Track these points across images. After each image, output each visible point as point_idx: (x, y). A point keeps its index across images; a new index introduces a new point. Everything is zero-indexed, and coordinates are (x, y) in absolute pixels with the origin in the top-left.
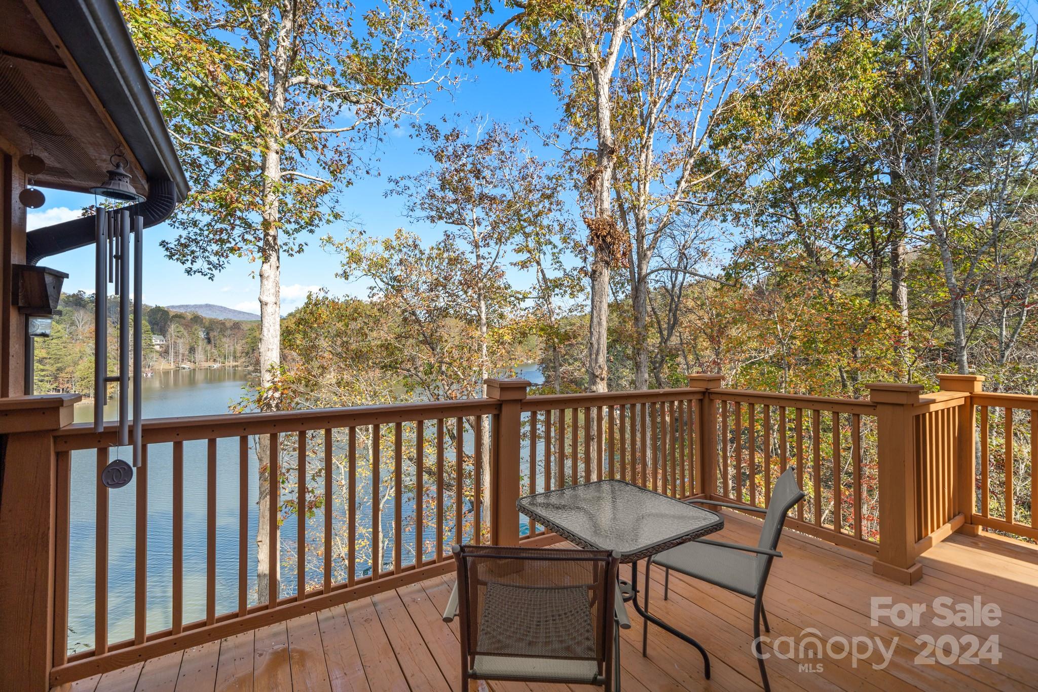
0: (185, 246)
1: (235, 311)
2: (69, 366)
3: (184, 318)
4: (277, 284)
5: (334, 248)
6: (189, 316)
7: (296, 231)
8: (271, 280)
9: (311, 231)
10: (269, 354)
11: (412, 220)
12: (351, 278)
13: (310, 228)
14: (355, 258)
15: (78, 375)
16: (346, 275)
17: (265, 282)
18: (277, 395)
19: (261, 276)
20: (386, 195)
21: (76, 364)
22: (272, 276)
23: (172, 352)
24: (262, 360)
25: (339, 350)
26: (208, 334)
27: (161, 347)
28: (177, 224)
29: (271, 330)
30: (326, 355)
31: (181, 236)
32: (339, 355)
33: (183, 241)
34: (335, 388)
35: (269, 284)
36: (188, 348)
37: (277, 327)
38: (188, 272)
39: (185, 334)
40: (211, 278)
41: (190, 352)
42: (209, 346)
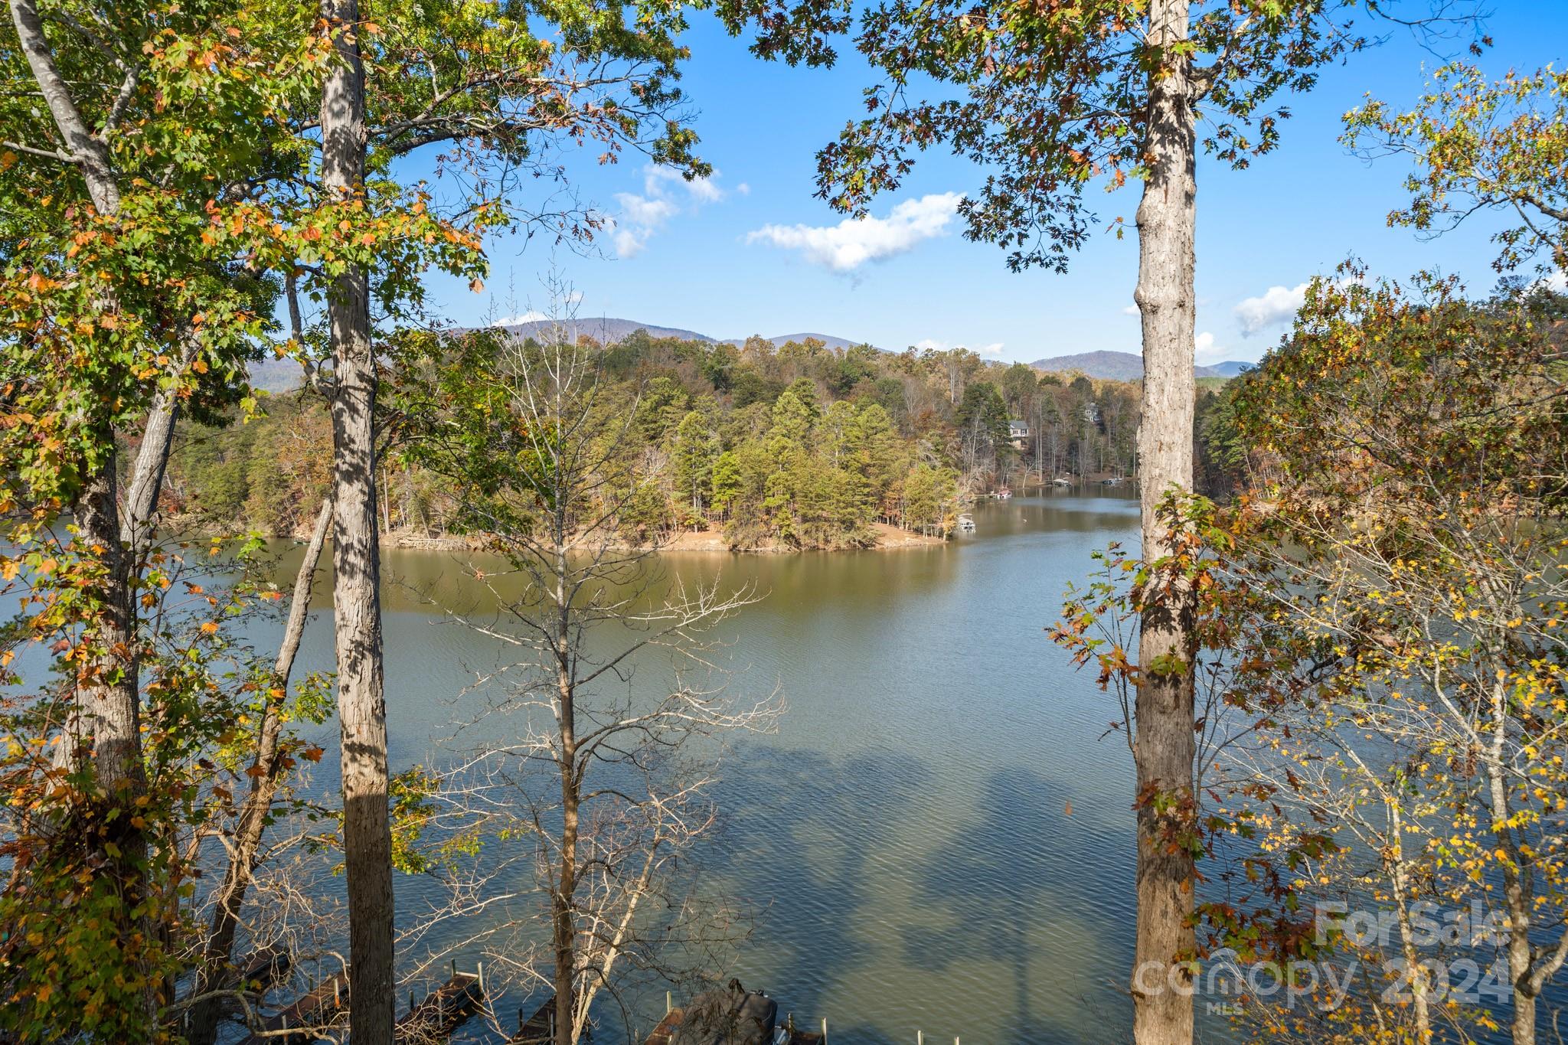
0: (1003, 202)
2: (897, 479)
3: (1059, 384)
4: (1187, 247)
5: (1384, 136)
6: (1068, 380)
8: (1168, 235)
10: (1162, 458)
12: (1439, 221)
15: (906, 494)
16: (1421, 215)
17: (1152, 243)
18: (1183, 584)
19: (1140, 226)
21: (905, 475)
22: (1171, 222)
23: (1040, 452)
25: (1396, 442)
26: (1100, 414)
27: (1023, 443)
28: (986, 154)
29: (1169, 388)
30: (1357, 457)
31: (991, 180)
32: (1390, 457)
33: (997, 190)
34: (1377, 560)
35: (1163, 249)
36: (1066, 443)
37: (1187, 378)
38: (1014, 265)
39: (1061, 415)
40: (1061, 269)
41: (1070, 453)
42: (1102, 440)
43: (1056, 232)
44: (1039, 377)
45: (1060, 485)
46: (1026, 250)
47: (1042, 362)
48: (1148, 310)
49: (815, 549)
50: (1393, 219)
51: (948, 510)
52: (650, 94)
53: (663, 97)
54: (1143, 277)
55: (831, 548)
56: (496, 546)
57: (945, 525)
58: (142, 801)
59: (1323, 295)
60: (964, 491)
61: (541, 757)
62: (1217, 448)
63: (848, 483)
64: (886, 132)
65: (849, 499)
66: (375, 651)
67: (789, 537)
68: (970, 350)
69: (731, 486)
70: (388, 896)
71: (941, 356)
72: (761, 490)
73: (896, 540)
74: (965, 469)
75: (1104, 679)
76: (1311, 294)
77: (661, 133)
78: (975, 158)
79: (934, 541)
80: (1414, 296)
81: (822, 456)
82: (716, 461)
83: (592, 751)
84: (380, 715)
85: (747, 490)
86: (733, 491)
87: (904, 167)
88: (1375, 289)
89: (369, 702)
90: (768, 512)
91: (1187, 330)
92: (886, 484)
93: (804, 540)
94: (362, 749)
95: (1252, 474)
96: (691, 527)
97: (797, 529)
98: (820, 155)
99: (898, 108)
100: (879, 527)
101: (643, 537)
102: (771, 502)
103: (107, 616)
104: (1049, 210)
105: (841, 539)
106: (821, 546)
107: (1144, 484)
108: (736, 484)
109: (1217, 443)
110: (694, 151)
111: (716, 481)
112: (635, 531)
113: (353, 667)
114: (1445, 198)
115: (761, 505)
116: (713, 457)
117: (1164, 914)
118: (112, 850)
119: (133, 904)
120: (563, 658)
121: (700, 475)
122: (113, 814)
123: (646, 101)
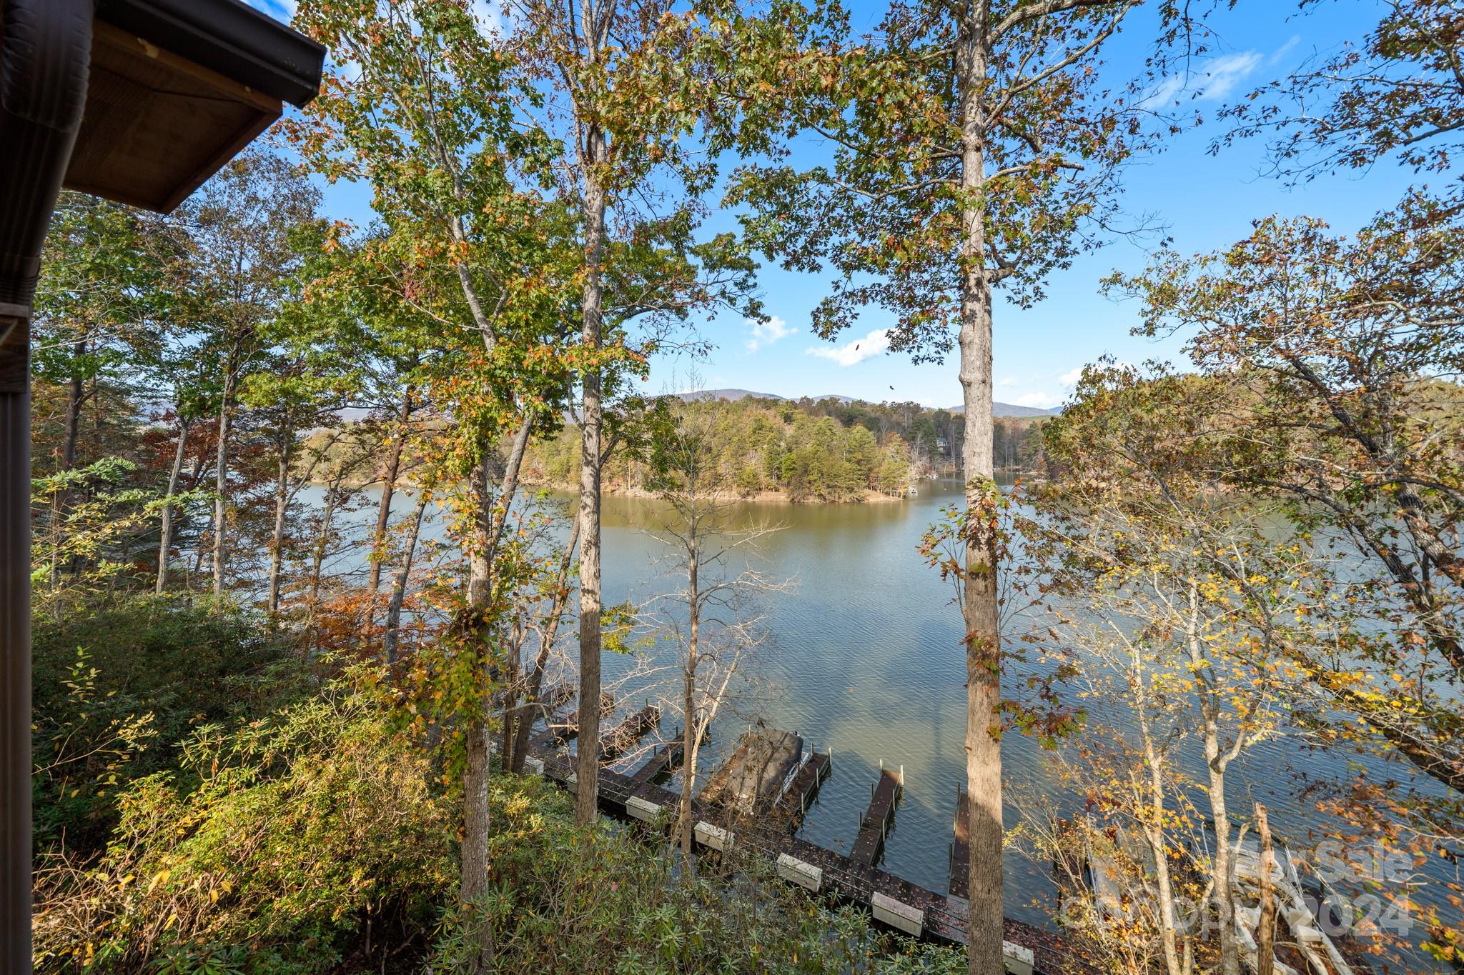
1: (1015, 407)
2: (876, 467)
4: (986, 353)
5: (1125, 289)
7: (1043, 272)
8: (976, 346)
9: (1065, 266)
10: (975, 460)
11: (1290, 179)
12: (1159, 332)
13: (1062, 261)
14: (1164, 297)
15: (881, 475)
16: (1150, 330)
17: (967, 352)
20: (1214, 149)
21: (880, 465)
22: (976, 341)
23: (953, 454)
24: (966, 468)
27: (944, 449)
29: (978, 424)
35: (974, 354)
37: (988, 419)
38: (915, 362)
40: (940, 363)
43: (937, 345)
44: (953, 416)
46: (922, 353)
47: (955, 408)
48: (966, 385)
49: (833, 501)
50: (1134, 331)
51: (903, 483)
52: (742, 285)
53: (749, 287)
54: (964, 368)
55: (842, 501)
56: (666, 497)
57: (902, 491)
58: (488, 610)
59: (1092, 373)
60: (913, 472)
61: (682, 601)
63: (851, 469)
64: (845, 300)
65: (851, 476)
66: (597, 545)
67: (820, 495)
68: (915, 402)
69: (791, 469)
70: (598, 663)
71: (900, 405)
72: (806, 472)
73: (875, 498)
74: (913, 462)
75: (945, 575)
76: (1085, 373)
77: (746, 304)
78: (893, 310)
79: (895, 499)
80: (1146, 374)
81: (837, 456)
82: (783, 458)
83: (706, 598)
84: (597, 576)
85: (799, 472)
86: (792, 472)
87: (854, 317)
88: (1122, 370)
89: (593, 570)
90: (810, 482)
91: (988, 394)
92: (870, 470)
93: (828, 497)
94: (588, 591)
96: (771, 489)
97: (824, 491)
98: (813, 313)
99: (849, 288)
100: (867, 491)
101: (748, 494)
102: (811, 478)
103: (478, 524)
104: (932, 334)
105: (847, 497)
106: (837, 500)
107: (966, 473)
108: (793, 469)
110: (762, 311)
111: (783, 467)
112: (744, 491)
113: (586, 552)
114: (1162, 319)
115: (806, 479)
116: (782, 455)
118: (474, 631)
119: (480, 657)
120: (692, 552)
121: (776, 464)
122: (474, 615)
123: (742, 289)
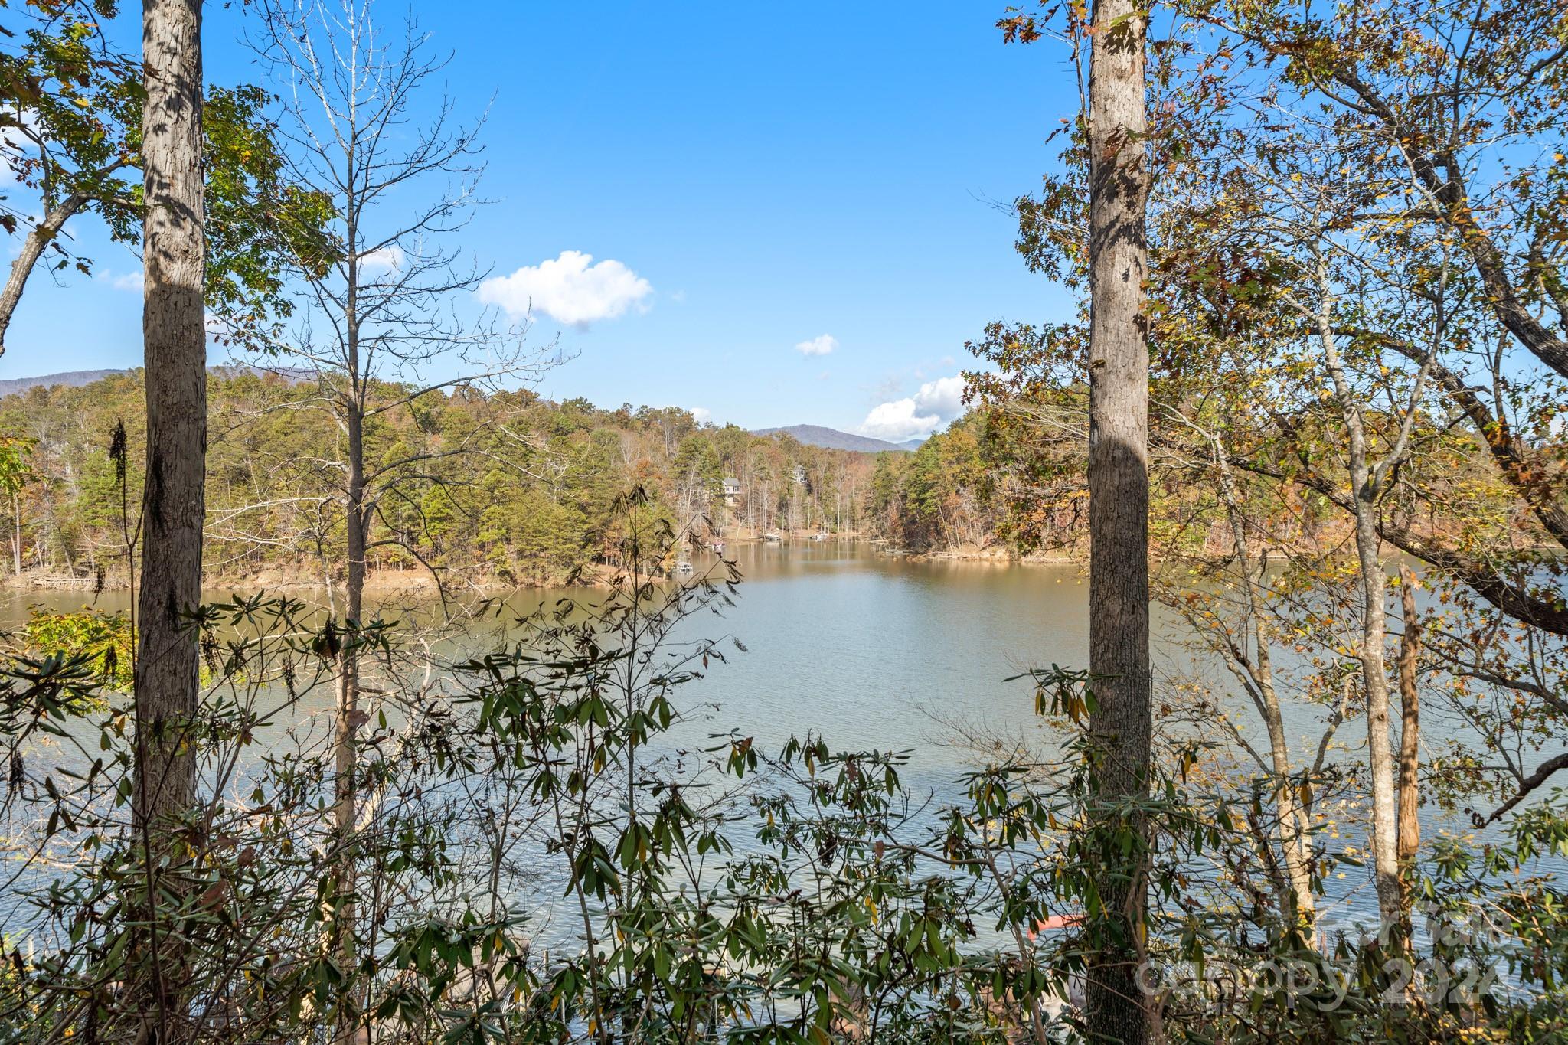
1: (848, 437)
23: (752, 506)
26: (807, 475)
27: (736, 500)
36: (776, 499)
39: (772, 473)
41: (780, 509)
42: (809, 499)
45: (771, 539)
49: (531, 586)
55: (548, 585)
57: (666, 563)
62: (915, 501)
63: (568, 519)
65: (569, 535)
67: (504, 573)
68: (684, 410)
69: (441, 520)
71: (656, 414)
72: (474, 525)
74: (681, 520)
81: (539, 493)
82: (425, 495)
85: (459, 524)
86: (446, 526)
90: (482, 546)
92: (605, 523)
93: (520, 576)
95: (944, 524)
96: (396, 565)
97: (513, 565)
102: (485, 536)
105: (559, 577)
106: (539, 584)
108: (449, 518)
109: (914, 496)
111: (424, 515)
115: (474, 540)
116: (421, 491)
117: (1126, 277)
121: (406, 510)
